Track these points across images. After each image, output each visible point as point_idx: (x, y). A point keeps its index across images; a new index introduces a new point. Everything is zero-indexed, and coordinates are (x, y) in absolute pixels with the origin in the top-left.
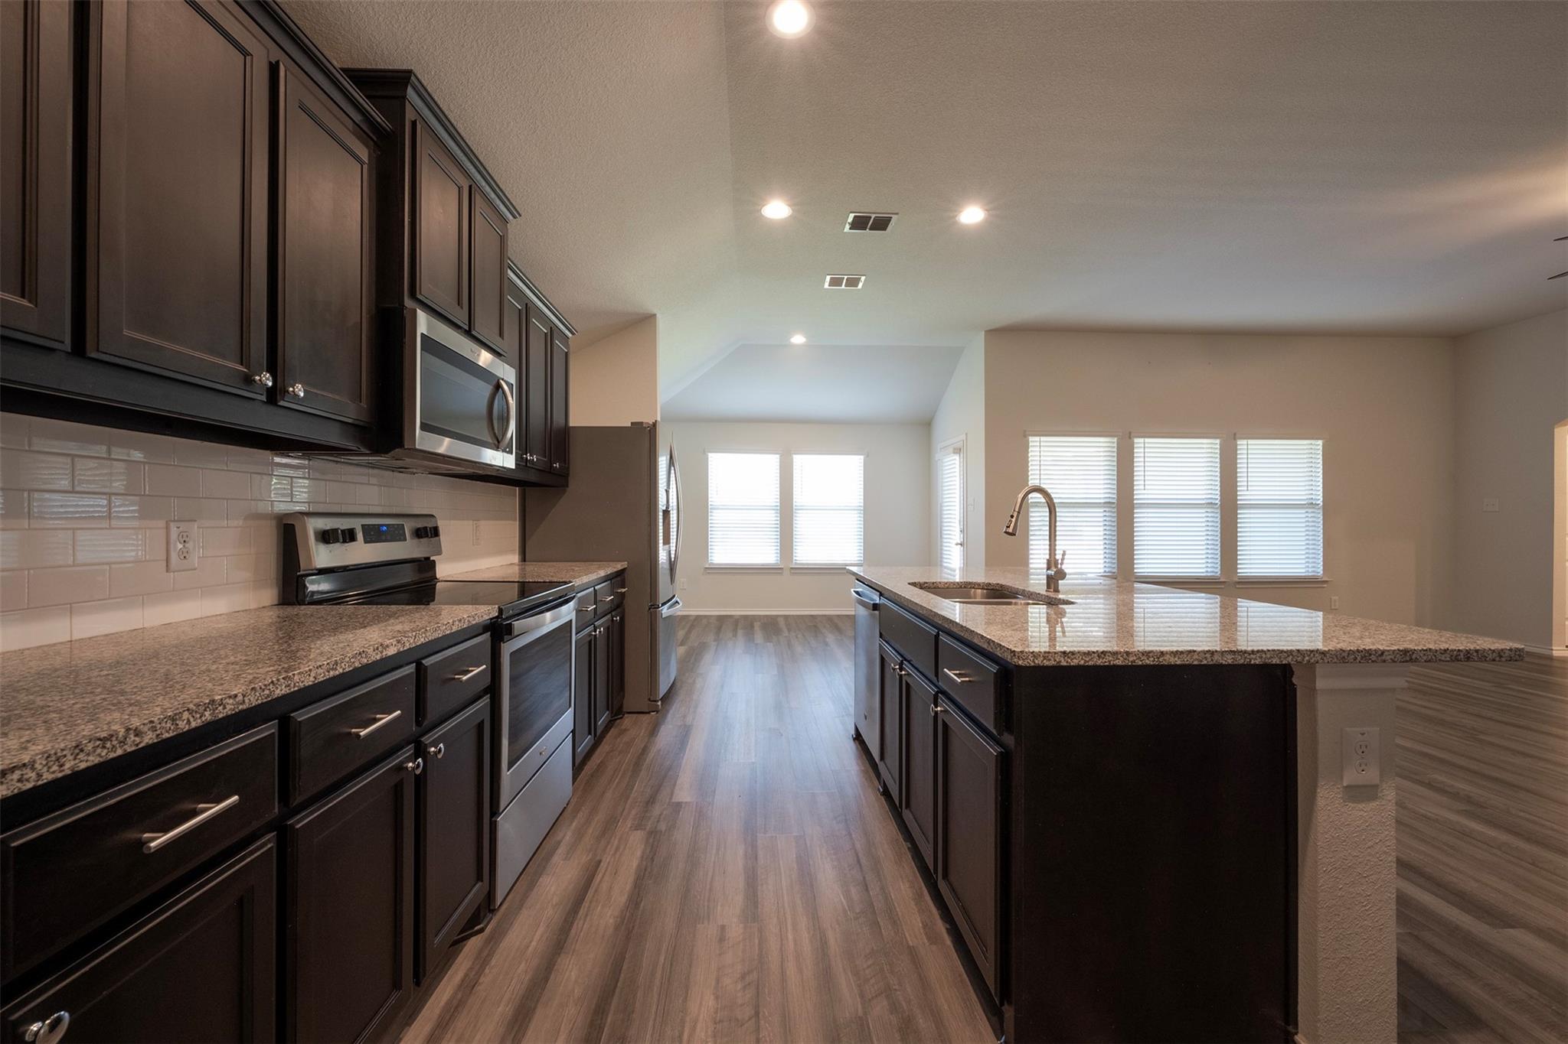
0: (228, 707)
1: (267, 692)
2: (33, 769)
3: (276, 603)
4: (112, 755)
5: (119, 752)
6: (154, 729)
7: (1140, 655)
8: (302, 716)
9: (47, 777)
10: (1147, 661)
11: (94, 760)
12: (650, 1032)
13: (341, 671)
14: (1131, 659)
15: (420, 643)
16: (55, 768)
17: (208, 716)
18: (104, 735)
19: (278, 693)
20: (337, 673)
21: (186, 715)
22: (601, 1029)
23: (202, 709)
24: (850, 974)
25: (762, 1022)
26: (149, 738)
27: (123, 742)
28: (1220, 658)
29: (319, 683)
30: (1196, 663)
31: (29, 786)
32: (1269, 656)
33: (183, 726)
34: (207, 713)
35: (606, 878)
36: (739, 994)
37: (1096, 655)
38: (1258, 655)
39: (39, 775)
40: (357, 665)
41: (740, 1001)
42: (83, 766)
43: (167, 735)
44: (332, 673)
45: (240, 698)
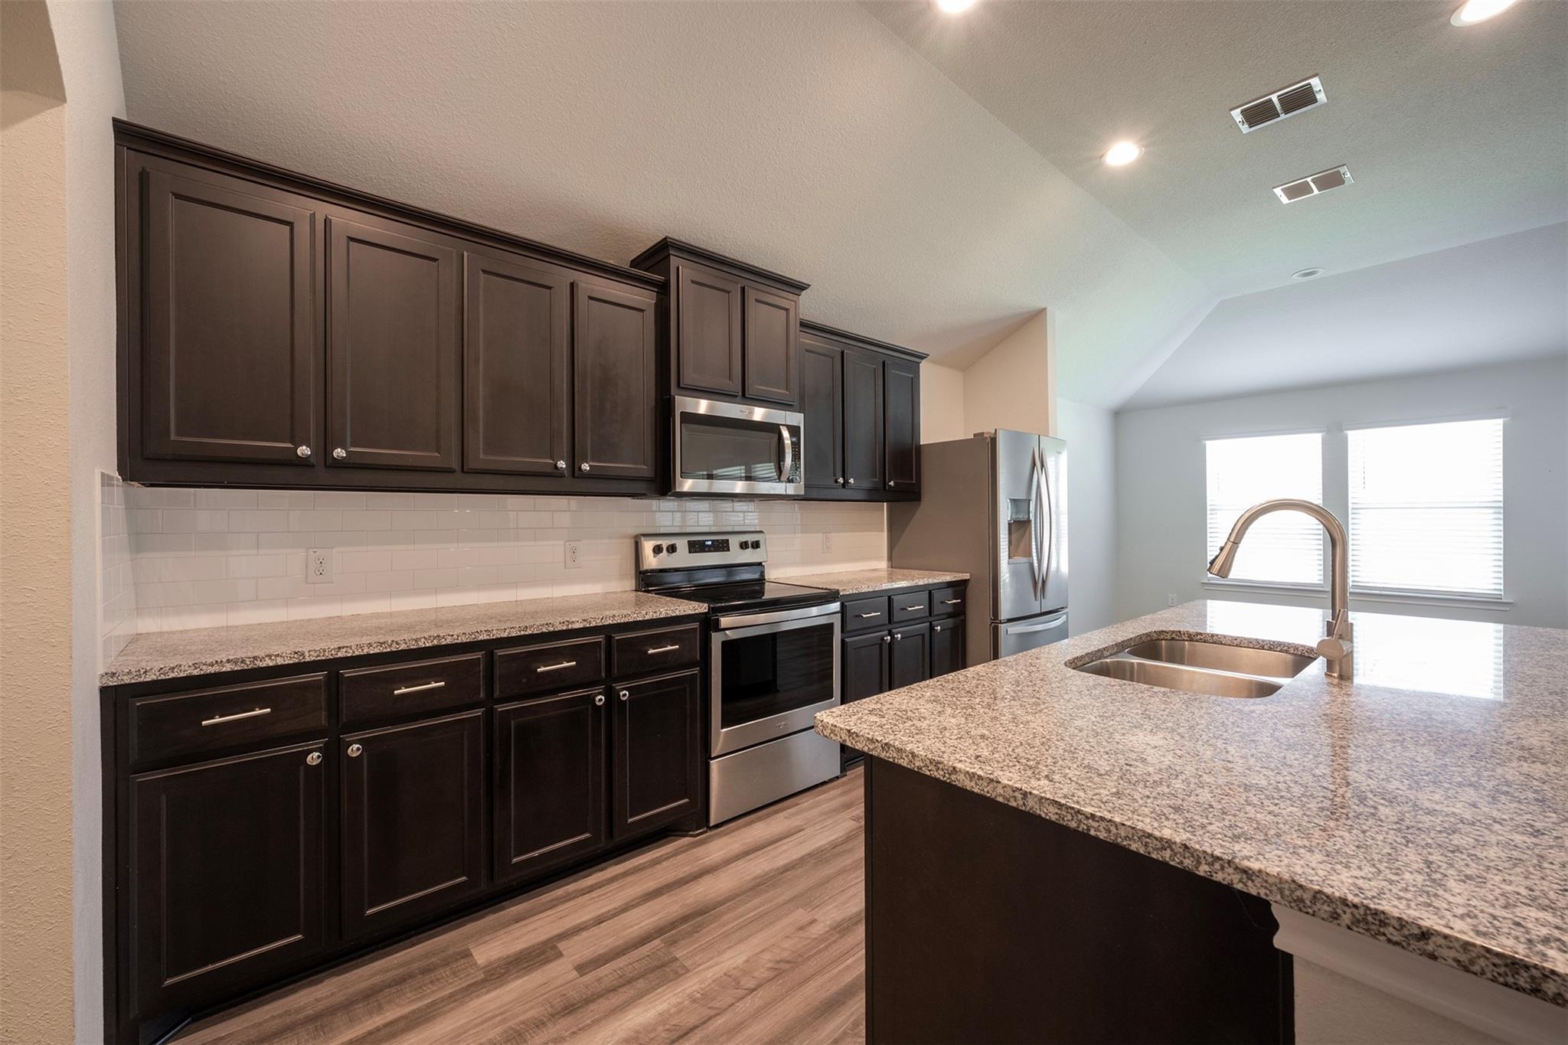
0: (448, 640)
1: (473, 636)
2: (351, 649)
3: (634, 589)
4: (385, 650)
5: (389, 650)
6: (406, 643)
7: (928, 762)
8: (500, 652)
9: (357, 653)
10: (936, 773)
11: (376, 651)
12: (690, 949)
13: (531, 632)
14: (917, 764)
15: (607, 623)
16: (360, 650)
17: (435, 642)
18: (381, 641)
19: (481, 638)
20: (527, 633)
21: (423, 640)
22: (674, 928)
23: (432, 639)
24: (852, 1020)
25: (749, 997)
26: (403, 647)
27: (390, 646)
28: (1037, 807)
29: (511, 637)
30: (1000, 799)
31: (349, 655)
32: (1123, 834)
33: (421, 644)
34: (435, 641)
35: (790, 844)
36: (762, 970)
37: (879, 745)
38: (1103, 824)
39: (354, 652)
40: (544, 630)
41: (756, 974)
42: (372, 652)
43: (412, 647)
44: (522, 633)
45: (455, 637)
